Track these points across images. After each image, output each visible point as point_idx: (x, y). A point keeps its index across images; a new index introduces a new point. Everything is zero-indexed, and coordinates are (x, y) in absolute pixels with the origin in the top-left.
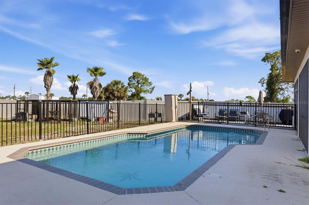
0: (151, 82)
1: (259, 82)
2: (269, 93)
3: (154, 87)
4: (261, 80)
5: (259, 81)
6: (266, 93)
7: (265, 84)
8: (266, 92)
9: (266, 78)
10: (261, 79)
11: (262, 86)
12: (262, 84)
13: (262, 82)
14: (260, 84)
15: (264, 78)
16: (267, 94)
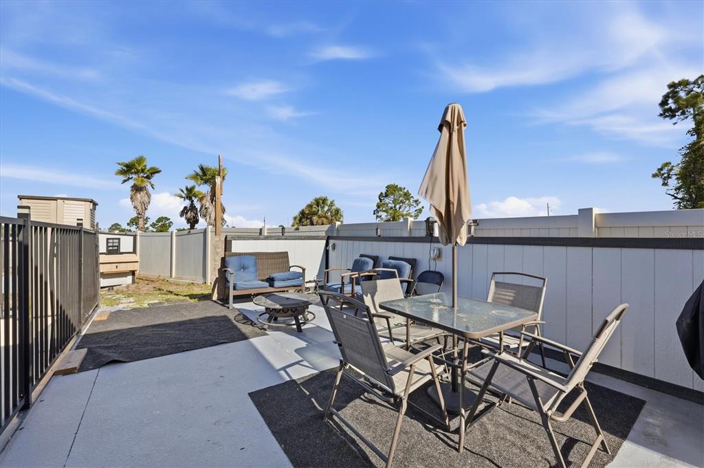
0: (418, 201)
1: (654, 176)
2: (688, 201)
3: (423, 207)
4: (661, 169)
5: (655, 171)
6: (678, 200)
7: (674, 177)
8: (676, 198)
9: (677, 160)
10: (660, 167)
11: (665, 184)
12: (664, 179)
13: (666, 175)
14: (659, 181)
15: (670, 163)
16: (679, 203)
